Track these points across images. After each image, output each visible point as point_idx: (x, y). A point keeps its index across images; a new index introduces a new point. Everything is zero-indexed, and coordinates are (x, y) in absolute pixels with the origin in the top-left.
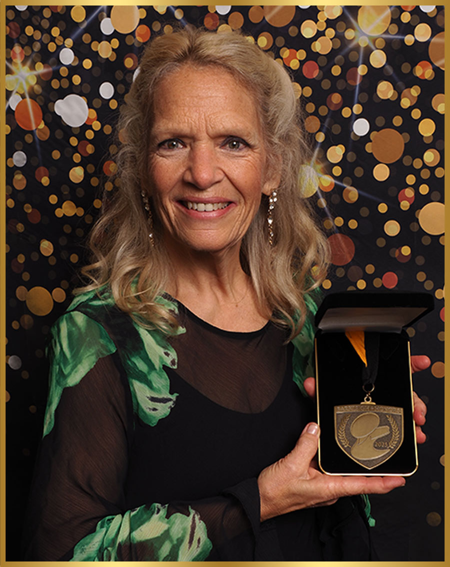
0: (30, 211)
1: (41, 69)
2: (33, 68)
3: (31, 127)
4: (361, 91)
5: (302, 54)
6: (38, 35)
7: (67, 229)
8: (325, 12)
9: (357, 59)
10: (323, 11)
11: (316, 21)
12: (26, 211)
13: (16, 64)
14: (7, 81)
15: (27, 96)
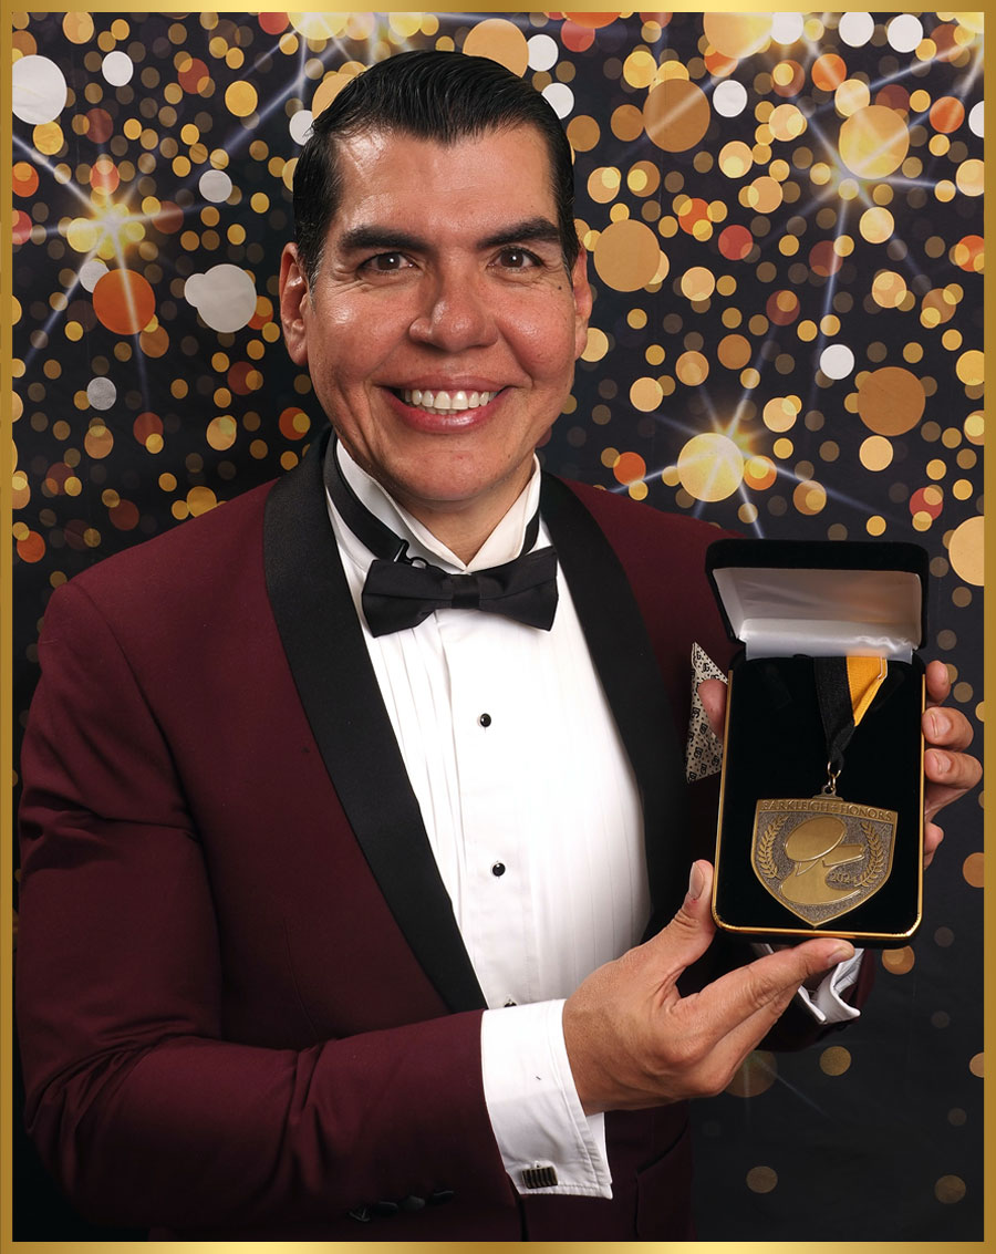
0: (115, 504)
1: (153, 210)
2: (136, 206)
3: (128, 328)
4: (840, 287)
5: (718, 211)
6: (150, 140)
8: (771, 126)
9: (832, 225)
10: (767, 123)
11: (752, 143)
12: (106, 503)
13: (99, 198)
14: (76, 232)
15: (122, 262)
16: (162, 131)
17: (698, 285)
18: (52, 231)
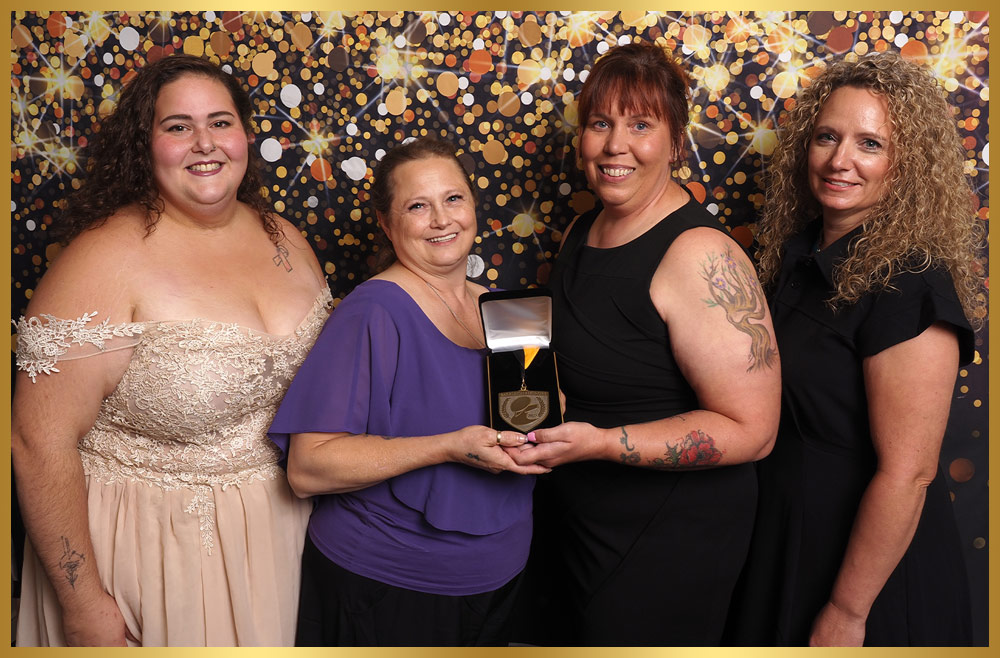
0: (319, 240)
1: (332, 137)
2: (326, 136)
3: (322, 179)
5: (524, 136)
6: (331, 113)
7: (347, 254)
9: (563, 142)
10: (540, 107)
11: (535, 114)
12: (315, 239)
13: (313, 133)
14: (305, 145)
15: (321, 156)
16: (335, 110)
17: (518, 162)
18: (298, 144)
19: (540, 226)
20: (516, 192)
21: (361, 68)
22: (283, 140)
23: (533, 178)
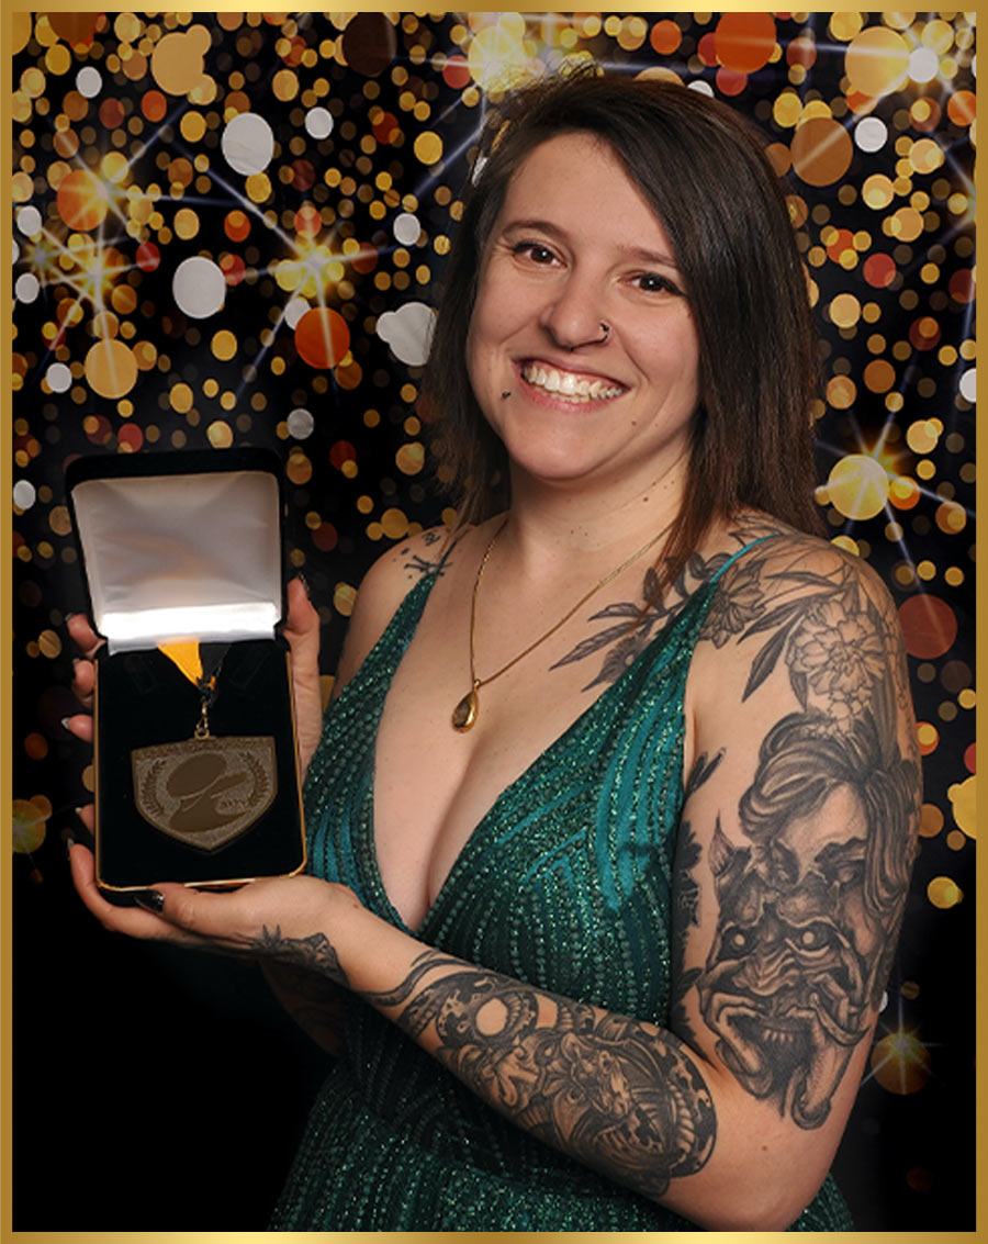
0: (316, 526)
1: (354, 251)
2: (337, 248)
3: (325, 363)
5: (863, 240)
6: (349, 187)
8: (910, 161)
9: (969, 253)
10: (907, 157)
11: (893, 176)
12: (310, 525)
13: (303, 240)
14: (284, 273)
15: (322, 302)
16: (359, 179)
17: (845, 312)
18: (263, 272)
19: (907, 489)
20: (841, 394)
21: (427, 66)
22: (229, 260)
23: (887, 355)
